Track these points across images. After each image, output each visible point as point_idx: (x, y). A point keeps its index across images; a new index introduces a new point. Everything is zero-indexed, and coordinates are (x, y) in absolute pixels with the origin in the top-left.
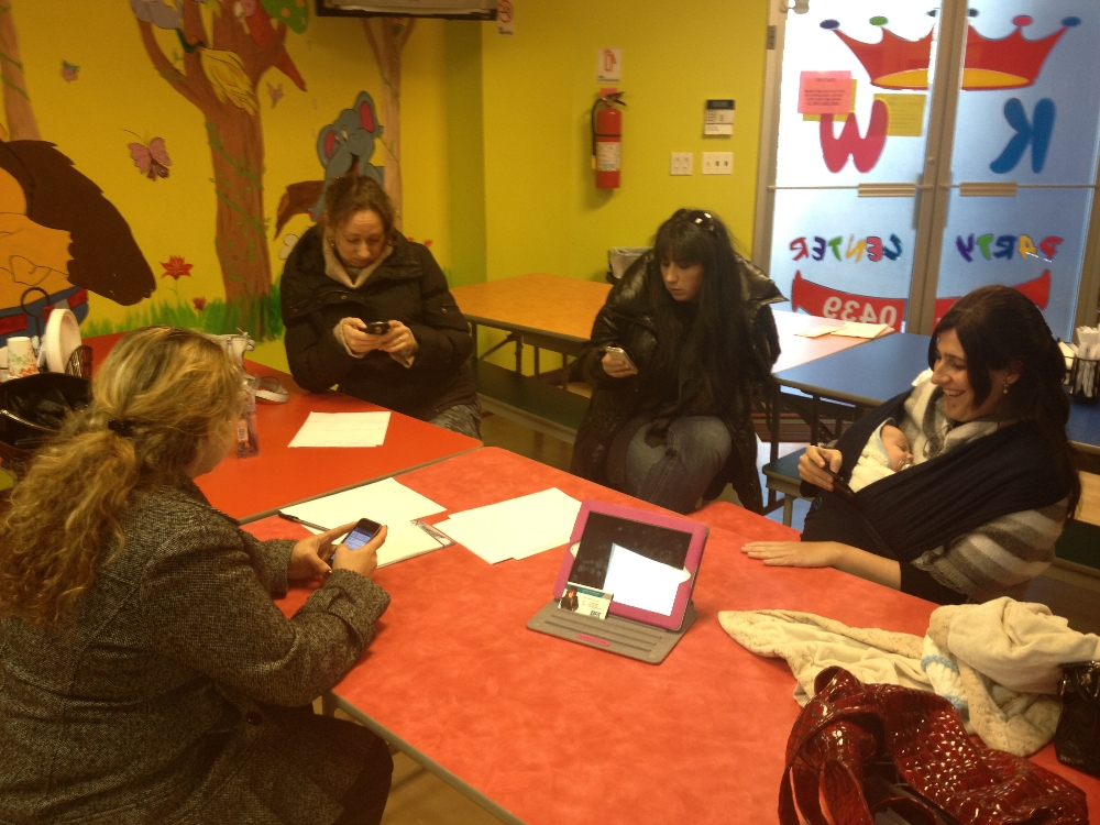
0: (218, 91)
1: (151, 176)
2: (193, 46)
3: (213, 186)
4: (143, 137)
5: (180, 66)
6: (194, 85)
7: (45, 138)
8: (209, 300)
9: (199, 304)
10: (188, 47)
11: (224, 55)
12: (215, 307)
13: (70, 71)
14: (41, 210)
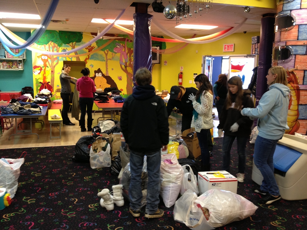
0: (128, 71)
1: (120, 80)
2: (126, 67)
3: (126, 82)
4: (119, 76)
5: (124, 69)
6: (126, 71)
7: (109, 75)
8: (125, 94)
9: (124, 94)
10: (125, 67)
11: (129, 68)
12: (125, 95)
13: (112, 69)
14: (108, 83)
